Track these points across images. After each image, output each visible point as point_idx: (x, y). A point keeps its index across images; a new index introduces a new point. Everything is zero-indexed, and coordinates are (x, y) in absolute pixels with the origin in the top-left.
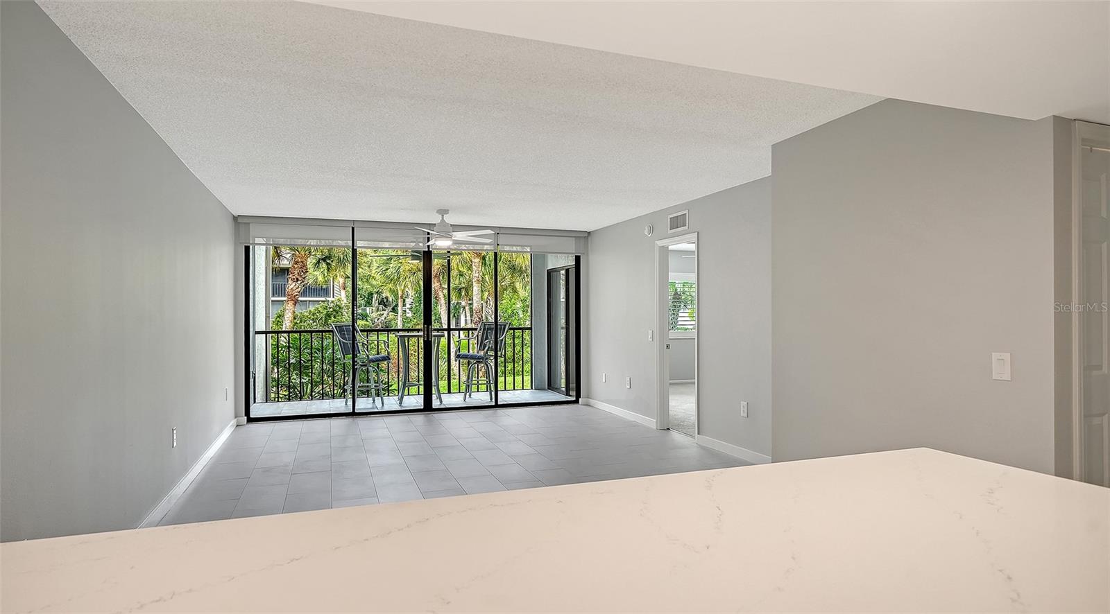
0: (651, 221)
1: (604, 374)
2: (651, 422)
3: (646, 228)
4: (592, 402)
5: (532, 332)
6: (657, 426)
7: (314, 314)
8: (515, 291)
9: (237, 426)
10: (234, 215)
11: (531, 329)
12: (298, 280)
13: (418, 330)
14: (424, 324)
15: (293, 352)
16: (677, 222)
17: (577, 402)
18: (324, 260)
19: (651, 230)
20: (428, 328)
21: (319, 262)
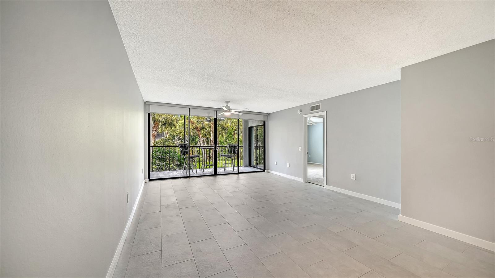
0: (302, 108)
1: (276, 162)
2: (301, 180)
3: (299, 111)
4: (270, 171)
5: (243, 148)
6: (303, 181)
7: (160, 141)
8: (222, 135)
9: (145, 182)
10: (144, 101)
11: (243, 146)
12: (156, 130)
13: (213, 146)
14: (214, 144)
15: (158, 154)
16: (315, 108)
17: (264, 171)
18: (164, 124)
19: (301, 111)
20: (216, 145)
21: (162, 125)
